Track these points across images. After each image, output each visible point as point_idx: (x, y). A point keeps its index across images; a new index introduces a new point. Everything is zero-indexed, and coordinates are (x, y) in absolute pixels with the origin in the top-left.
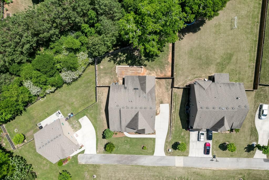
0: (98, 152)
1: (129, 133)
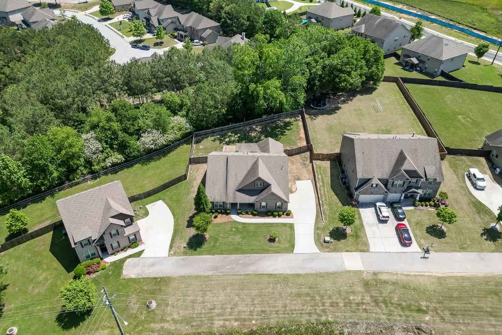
0: (172, 252)
1: (240, 216)
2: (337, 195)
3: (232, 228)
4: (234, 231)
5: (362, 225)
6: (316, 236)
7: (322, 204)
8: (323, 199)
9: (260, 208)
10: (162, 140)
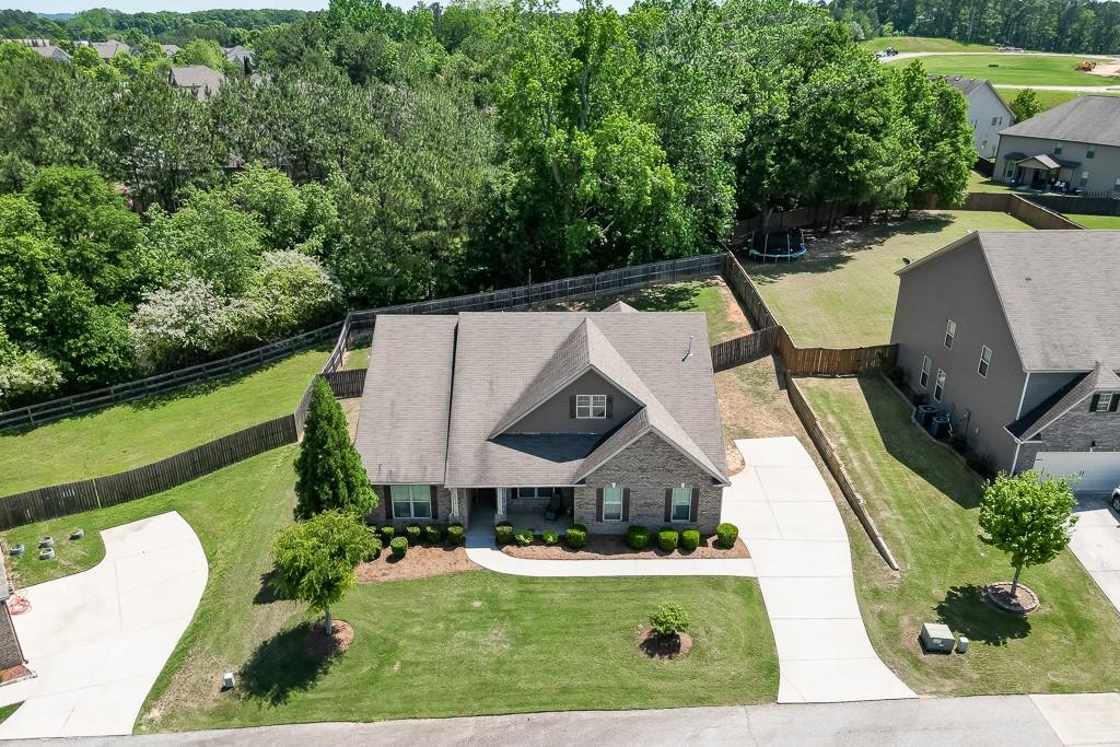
1: (508, 553)
2: (920, 472)
3: (470, 597)
4: (479, 611)
5: (1085, 577)
6: (874, 623)
7: (870, 505)
8: (870, 489)
9: (599, 519)
10: (222, 318)
